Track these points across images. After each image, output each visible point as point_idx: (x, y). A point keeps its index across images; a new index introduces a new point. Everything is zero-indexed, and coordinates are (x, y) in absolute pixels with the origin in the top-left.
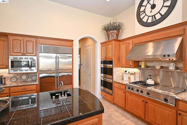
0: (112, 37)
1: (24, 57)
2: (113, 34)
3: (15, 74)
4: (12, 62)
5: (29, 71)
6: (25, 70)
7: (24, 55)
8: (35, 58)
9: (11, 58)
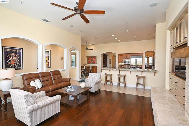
3: (124, 64)
7: (126, 59)
8: (129, 60)
9: (124, 60)
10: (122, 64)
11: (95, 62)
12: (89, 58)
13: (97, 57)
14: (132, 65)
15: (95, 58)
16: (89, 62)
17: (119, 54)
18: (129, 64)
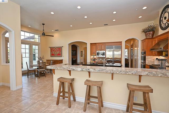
0: (148, 36)
1: (101, 51)
2: (148, 34)
3: (98, 57)
4: (97, 53)
5: (102, 57)
6: (101, 56)
7: (101, 50)
8: (105, 51)
9: (97, 52)
10: (95, 57)
11: (60, 55)
12: (52, 49)
13: (63, 48)
14: (108, 58)
15: (60, 49)
16: (52, 55)
17: (91, 44)
18: (105, 57)
